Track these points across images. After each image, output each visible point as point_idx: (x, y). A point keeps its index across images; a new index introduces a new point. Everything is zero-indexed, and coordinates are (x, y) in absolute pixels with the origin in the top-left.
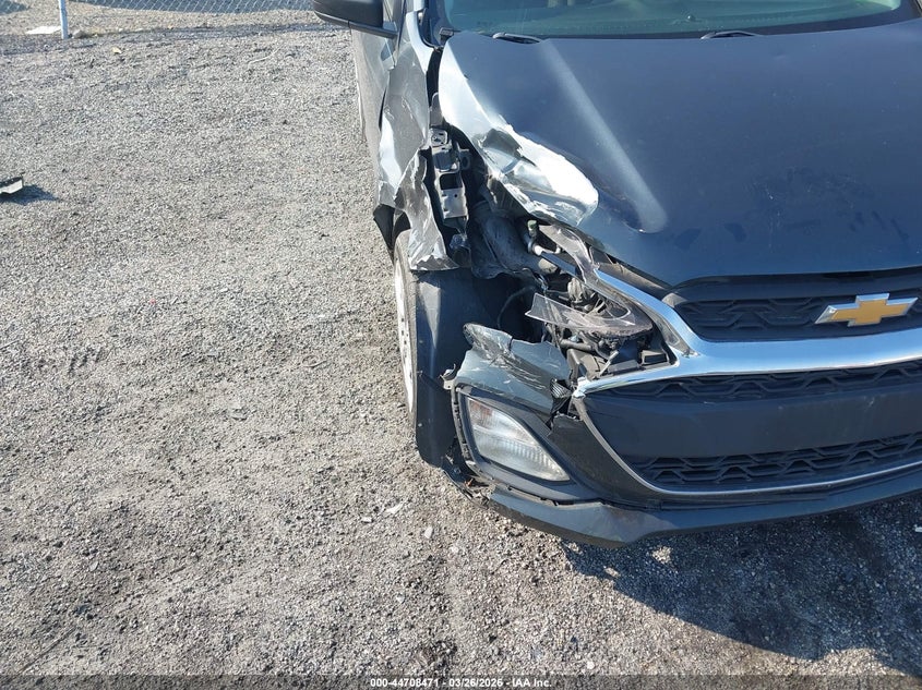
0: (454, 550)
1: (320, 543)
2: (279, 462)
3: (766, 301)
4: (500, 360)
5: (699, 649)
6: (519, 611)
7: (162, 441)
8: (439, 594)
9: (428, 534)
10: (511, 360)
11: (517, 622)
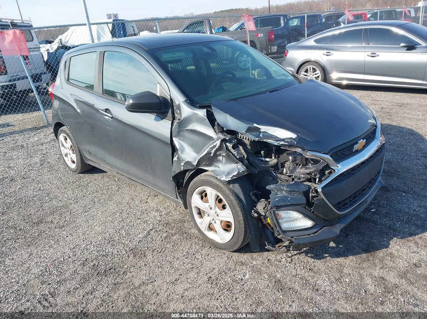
0: (279, 276)
1: (236, 299)
2: (189, 286)
3: (344, 149)
4: (284, 193)
5: (365, 261)
6: (316, 279)
7: (130, 305)
8: (290, 289)
9: (266, 277)
10: (288, 191)
11: (318, 282)
